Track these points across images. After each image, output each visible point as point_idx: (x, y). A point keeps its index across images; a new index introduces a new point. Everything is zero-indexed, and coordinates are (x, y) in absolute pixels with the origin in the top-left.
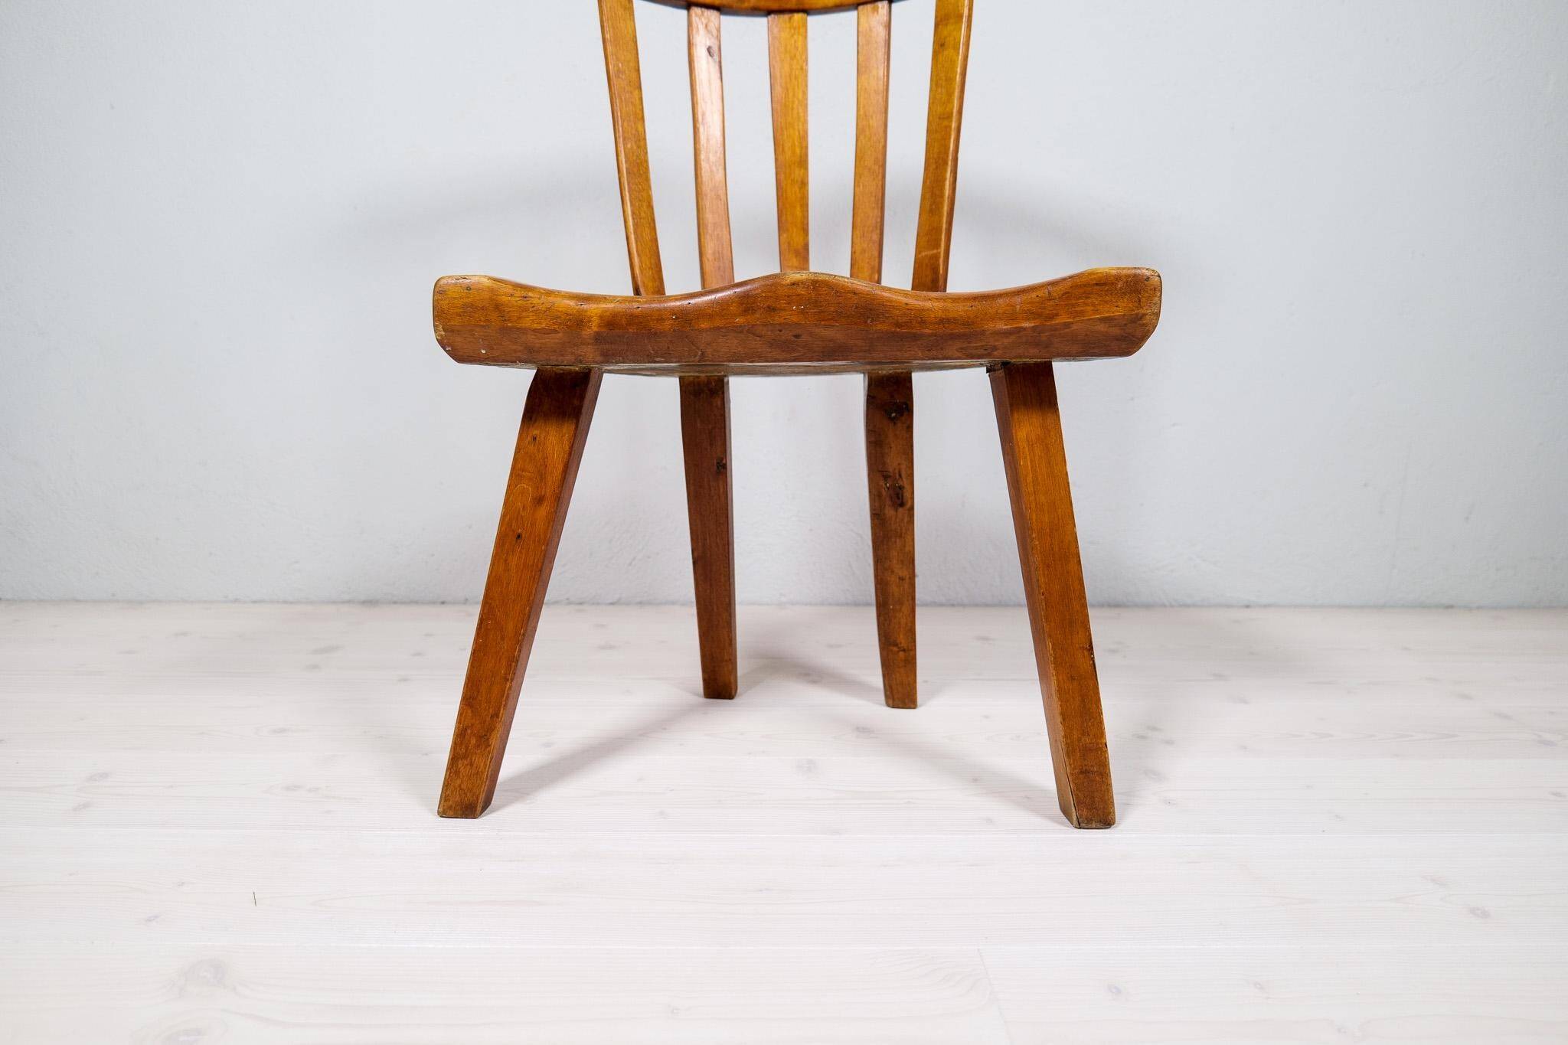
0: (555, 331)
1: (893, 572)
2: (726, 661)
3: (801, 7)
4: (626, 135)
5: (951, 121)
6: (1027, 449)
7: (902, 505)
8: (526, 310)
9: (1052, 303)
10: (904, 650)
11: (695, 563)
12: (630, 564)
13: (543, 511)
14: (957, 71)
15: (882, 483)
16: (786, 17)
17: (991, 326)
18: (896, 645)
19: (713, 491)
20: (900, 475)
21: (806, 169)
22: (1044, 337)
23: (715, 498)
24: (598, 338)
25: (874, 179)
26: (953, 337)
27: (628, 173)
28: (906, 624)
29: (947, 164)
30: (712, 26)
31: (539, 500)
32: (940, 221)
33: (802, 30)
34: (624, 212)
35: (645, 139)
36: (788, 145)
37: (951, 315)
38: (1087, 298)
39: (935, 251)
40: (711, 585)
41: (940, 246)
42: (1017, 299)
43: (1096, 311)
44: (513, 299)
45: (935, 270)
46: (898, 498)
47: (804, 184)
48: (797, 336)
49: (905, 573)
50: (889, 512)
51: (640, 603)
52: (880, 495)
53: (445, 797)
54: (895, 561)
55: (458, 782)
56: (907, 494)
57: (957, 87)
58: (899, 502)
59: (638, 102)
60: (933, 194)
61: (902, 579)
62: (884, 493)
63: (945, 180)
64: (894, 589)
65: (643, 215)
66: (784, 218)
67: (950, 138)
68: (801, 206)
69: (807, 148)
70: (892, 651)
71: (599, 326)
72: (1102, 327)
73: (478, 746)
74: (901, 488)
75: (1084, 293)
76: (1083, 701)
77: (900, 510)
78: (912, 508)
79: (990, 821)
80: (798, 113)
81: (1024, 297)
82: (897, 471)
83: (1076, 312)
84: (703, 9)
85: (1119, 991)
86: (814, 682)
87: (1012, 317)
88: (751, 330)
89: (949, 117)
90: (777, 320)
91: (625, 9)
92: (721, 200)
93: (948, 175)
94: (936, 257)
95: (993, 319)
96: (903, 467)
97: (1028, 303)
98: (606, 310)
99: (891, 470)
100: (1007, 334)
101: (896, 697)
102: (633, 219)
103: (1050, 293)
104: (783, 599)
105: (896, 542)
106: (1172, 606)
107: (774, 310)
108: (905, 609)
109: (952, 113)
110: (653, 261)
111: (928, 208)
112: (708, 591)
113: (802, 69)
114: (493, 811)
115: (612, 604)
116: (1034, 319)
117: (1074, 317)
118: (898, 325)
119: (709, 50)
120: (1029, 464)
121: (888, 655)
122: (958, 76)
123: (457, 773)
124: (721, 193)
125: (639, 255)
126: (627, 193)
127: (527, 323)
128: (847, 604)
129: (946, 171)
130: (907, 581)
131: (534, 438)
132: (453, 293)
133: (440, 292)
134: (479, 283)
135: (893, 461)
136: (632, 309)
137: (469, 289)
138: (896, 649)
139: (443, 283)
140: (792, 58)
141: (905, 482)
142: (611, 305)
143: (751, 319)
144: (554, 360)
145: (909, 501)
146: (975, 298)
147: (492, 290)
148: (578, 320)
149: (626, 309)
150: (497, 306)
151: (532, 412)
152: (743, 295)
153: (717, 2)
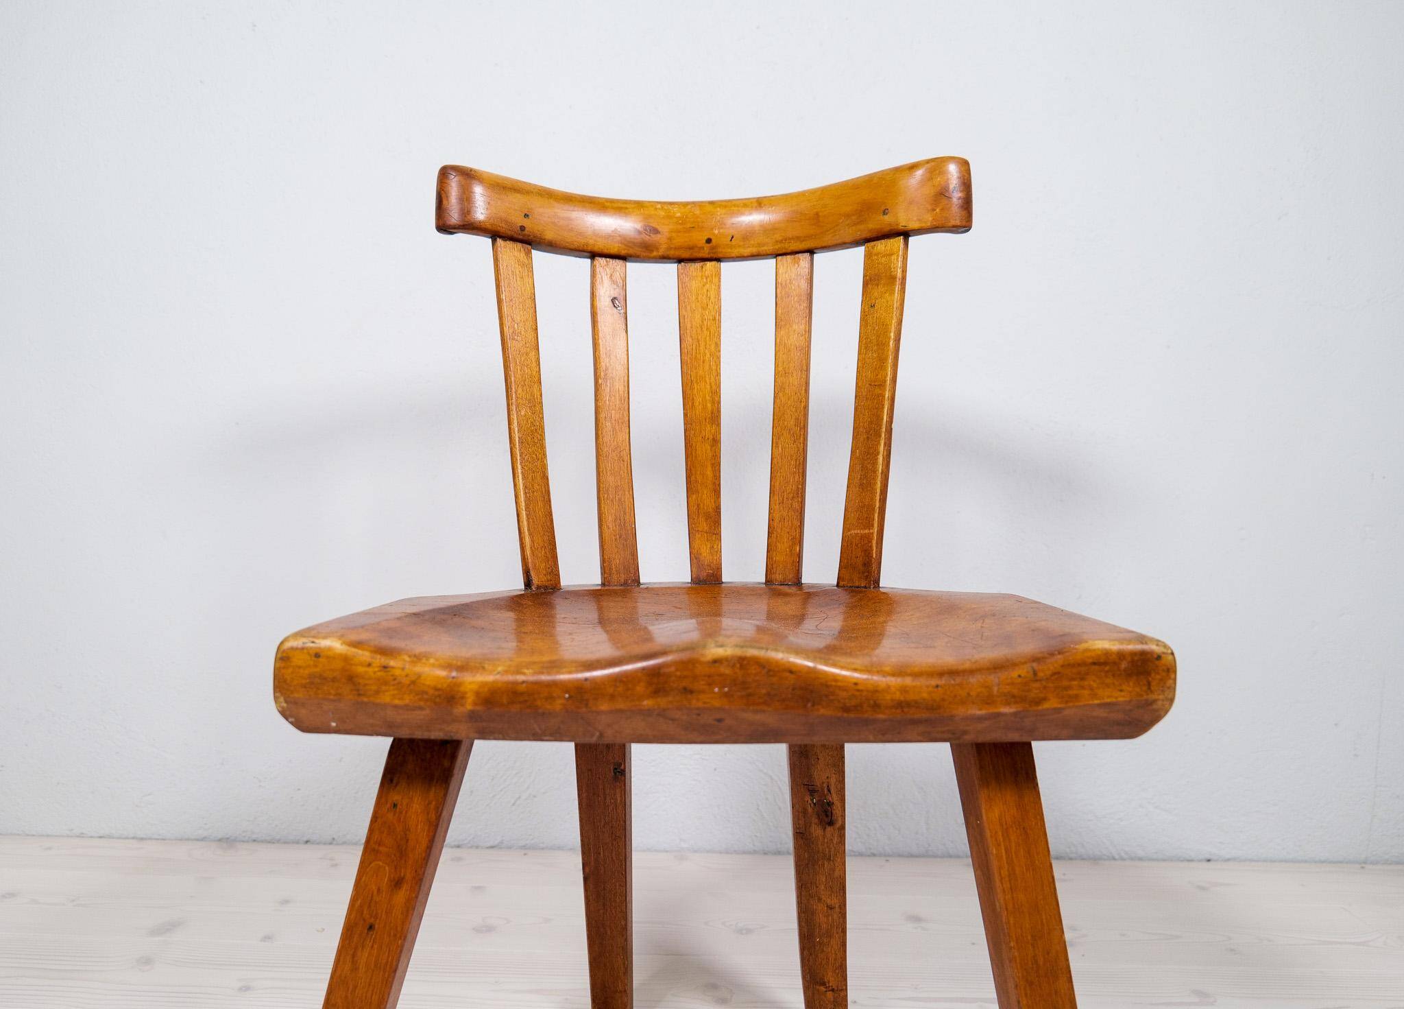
0: (421, 708)
1: (820, 900)
2: (621, 991)
3: (715, 256)
4: (520, 401)
5: (885, 390)
6: (1000, 833)
7: (831, 823)
8: (386, 682)
9: (1037, 685)
10: (833, 990)
11: (585, 879)
12: (514, 804)
13: (401, 897)
14: (890, 338)
15: (808, 798)
16: (698, 265)
17: (961, 711)
18: (823, 984)
19: (608, 798)
20: (829, 790)
21: (719, 425)
22: (1028, 722)
23: (611, 808)
24: (473, 716)
25: (795, 442)
26: (914, 722)
27: (521, 442)
28: (835, 959)
29: (880, 436)
30: (617, 276)
31: (398, 885)
32: (872, 499)
33: (715, 280)
34: (515, 485)
35: (541, 403)
36: (698, 400)
37: (911, 698)
38: (1082, 679)
39: (867, 531)
40: (604, 905)
41: (873, 526)
42: (993, 679)
43: (1094, 696)
44: (371, 670)
45: (867, 552)
46: (827, 816)
47: (716, 442)
48: (720, 720)
49: (834, 901)
50: (816, 831)
51: (524, 847)
52: (805, 812)
54: (823, 887)
56: (837, 811)
57: (890, 353)
58: (828, 821)
59: (534, 364)
60: (863, 468)
61: (831, 908)
62: (810, 810)
63: (878, 453)
64: (821, 919)
65: (536, 487)
66: (693, 478)
67: (883, 408)
68: (713, 465)
69: (719, 403)
70: (818, 990)
71: (475, 704)
72: (1101, 713)
74: (830, 804)
75: (1079, 673)
77: (829, 829)
78: (843, 827)
80: (710, 365)
81: (1003, 675)
82: (825, 785)
83: (1070, 696)
84: (608, 259)
87: (988, 700)
88: (662, 713)
89: (882, 385)
90: (695, 703)
92: (623, 461)
93: (882, 448)
94: (868, 538)
95: (964, 703)
96: (833, 781)
97: (1008, 684)
98: (484, 684)
99: (818, 785)
100: (981, 719)
102: (525, 493)
103: (1035, 673)
104: (684, 845)
105: (823, 865)
107: (691, 692)
108: (834, 942)
109: (885, 381)
110: (546, 538)
111: (857, 481)
112: (601, 911)
113: (714, 319)
115: (492, 847)
116: (1016, 702)
117: (1067, 702)
118: (846, 709)
119: (613, 300)
120: (1004, 854)
121: (813, 994)
122: (891, 343)
124: (624, 453)
125: (530, 534)
126: (519, 467)
127: (386, 698)
128: (755, 852)
129: (879, 443)
130: (837, 910)
131: (395, 805)
132: (298, 660)
133: (284, 658)
134: (330, 649)
135: (821, 775)
136: (516, 683)
137: (317, 655)
138: (823, 989)
139: (288, 645)
140: (703, 309)
141: (834, 798)
142: (490, 678)
143: (662, 702)
144: (419, 735)
145: (840, 819)
146: (941, 674)
147: (346, 659)
148: (448, 697)
149: (508, 683)
150: (351, 679)
151: (393, 773)
152: (654, 673)
153: (623, 252)
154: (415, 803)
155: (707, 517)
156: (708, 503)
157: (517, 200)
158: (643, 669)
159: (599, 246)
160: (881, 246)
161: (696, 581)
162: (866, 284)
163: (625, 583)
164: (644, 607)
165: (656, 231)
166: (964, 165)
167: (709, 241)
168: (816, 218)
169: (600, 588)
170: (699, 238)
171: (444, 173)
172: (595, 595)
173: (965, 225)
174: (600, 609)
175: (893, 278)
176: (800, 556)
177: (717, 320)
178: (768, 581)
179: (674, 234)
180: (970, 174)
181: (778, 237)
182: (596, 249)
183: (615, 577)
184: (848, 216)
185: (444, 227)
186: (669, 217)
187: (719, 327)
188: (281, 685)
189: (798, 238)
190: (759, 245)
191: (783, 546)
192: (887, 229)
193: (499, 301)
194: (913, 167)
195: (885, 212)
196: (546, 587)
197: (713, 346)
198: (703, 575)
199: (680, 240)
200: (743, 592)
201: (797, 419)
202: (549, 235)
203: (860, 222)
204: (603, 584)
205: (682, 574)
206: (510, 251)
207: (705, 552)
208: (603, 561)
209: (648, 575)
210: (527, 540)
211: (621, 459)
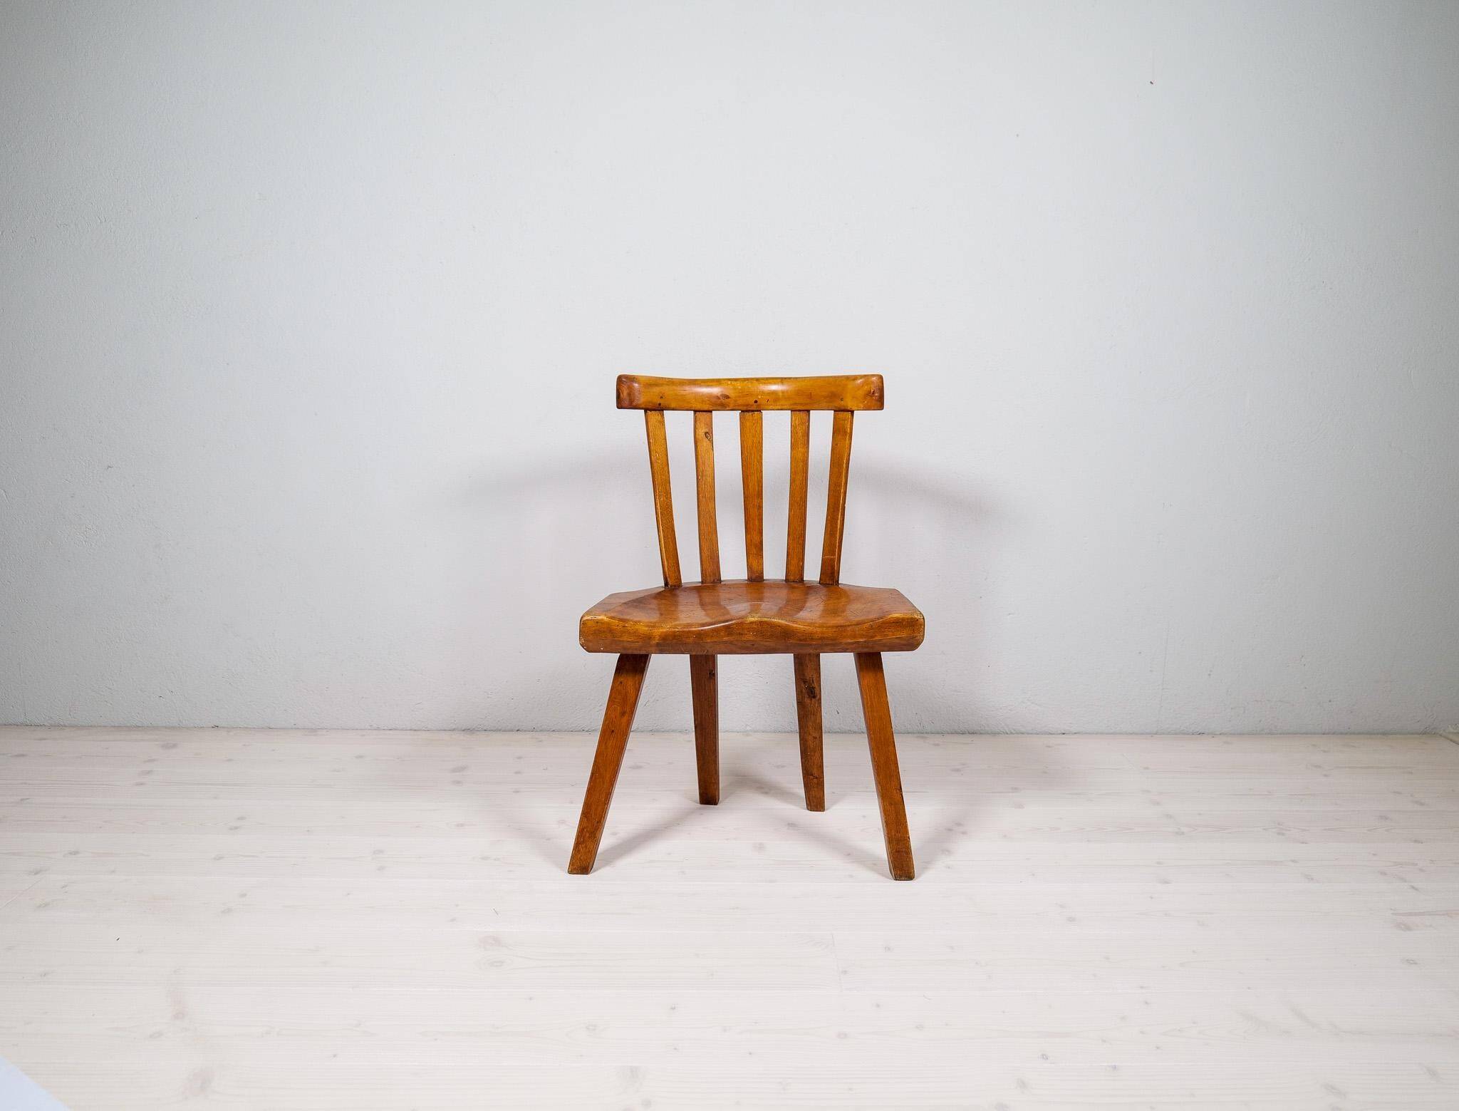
0: (638, 642)
1: (810, 734)
3: (759, 409)
4: (660, 496)
6: (867, 690)
7: (814, 697)
8: (625, 632)
10: (817, 778)
11: (695, 725)
13: (625, 719)
15: (803, 685)
16: (750, 413)
17: (844, 641)
18: (812, 775)
19: (707, 688)
21: (762, 499)
22: (870, 645)
23: (708, 693)
24: (658, 645)
26: (826, 645)
27: (661, 515)
28: (818, 763)
30: (707, 421)
31: (623, 714)
32: (835, 541)
33: (760, 420)
34: (659, 536)
35: (670, 493)
36: (750, 485)
37: (825, 636)
38: (889, 629)
39: (833, 557)
40: (705, 740)
41: (835, 554)
42: (857, 628)
43: (894, 635)
44: (618, 628)
45: (833, 567)
46: (812, 694)
48: (752, 645)
49: (816, 735)
50: (807, 701)
52: (802, 692)
53: (572, 863)
54: (811, 728)
55: (579, 856)
56: (817, 692)
57: (844, 470)
58: (812, 696)
59: (667, 474)
60: (831, 525)
61: (815, 738)
62: (804, 691)
63: (838, 519)
64: (810, 743)
65: (669, 537)
66: (748, 526)
67: (840, 497)
68: (758, 520)
69: (762, 487)
70: (810, 778)
72: (897, 641)
73: (589, 837)
74: (814, 688)
75: (888, 626)
76: (896, 815)
77: (813, 700)
78: (820, 699)
79: (851, 876)
80: (756, 467)
81: (859, 628)
82: (811, 678)
84: (702, 413)
85: (889, 949)
86: (766, 793)
87: (854, 638)
88: (731, 643)
89: (840, 486)
90: (743, 639)
91: (660, 422)
92: (712, 518)
93: (839, 517)
94: (833, 560)
95: (844, 637)
96: (815, 676)
97: (862, 631)
98: (662, 634)
99: (808, 678)
100: (852, 643)
101: (812, 804)
102: (664, 541)
103: (872, 626)
104: (748, 728)
105: (811, 715)
106: (1011, 733)
107: (742, 634)
108: (817, 754)
110: (674, 561)
111: (828, 533)
112: (703, 744)
113: (759, 442)
114: (595, 871)
116: (865, 638)
117: (884, 637)
118: (801, 640)
119: (706, 433)
120: (868, 697)
121: (808, 780)
122: (844, 465)
123: (579, 851)
125: (667, 560)
126: (661, 530)
127: (625, 638)
129: (838, 514)
130: (818, 738)
131: (621, 683)
132: (589, 624)
133: (583, 624)
134: (602, 619)
135: (809, 674)
136: (674, 632)
137: (597, 623)
138: (812, 777)
139: (585, 618)
140: (753, 437)
141: (815, 685)
142: (665, 630)
143: (731, 638)
144: (635, 652)
145: (818, 697)
146: (837, 627)
147: (608, 623)
148: (649, 637)
149: (672, 632)
150: (611, 631)
151: (619, 670)
152: (728, 627)
153: (711, 409)
154: (629, 681)
155: (756, 546)
156: (756, 538)
157: (656, 390)
158: (723, 626)
159: (699, 407)
160: (841, 415)
161: (750, 579)
162: (834, 433)
163: (714, 582)
164: (723, 595)
165: (727, 397)
166: (881, 377)
167: (756, 402)
168: (810, 396)
169: (700, 584)
170: (751, 400)
171: (621, 380)
172: (698, 589)
173: (881, 407)
174: (700, 596)
175: (845, 432)
176: (802, 567)
177: (761, 444)
178: (787, 580)
179: (737, 398)
180: (883, 383)
181: (791, 402)
182: (696, 409)
183: (708, 578)
184: (825, 397)
185: (620, 406)
186: (735, 389)
187: (762, 447)
188: (582, 633)
189: (801, 404)
190: (782, 405)
191: (794, 562)
192: (843, 408)
193: (649, 443)
194: (855, 378)
195: (842, 399)
196: (675, 586)
197: (759, 458)
198: (754, 577)
199: (740, 402)
200: (775, 585)
201: (801, 498)
202: (673, 405)
203: (831, 402)
204: (702, 582)
205: (742, 575)
206: (654, 416)
207: (755, 564)
208: (702, 571)
209: (725, 576)
210: (666, 563)
211: (710, 517)
